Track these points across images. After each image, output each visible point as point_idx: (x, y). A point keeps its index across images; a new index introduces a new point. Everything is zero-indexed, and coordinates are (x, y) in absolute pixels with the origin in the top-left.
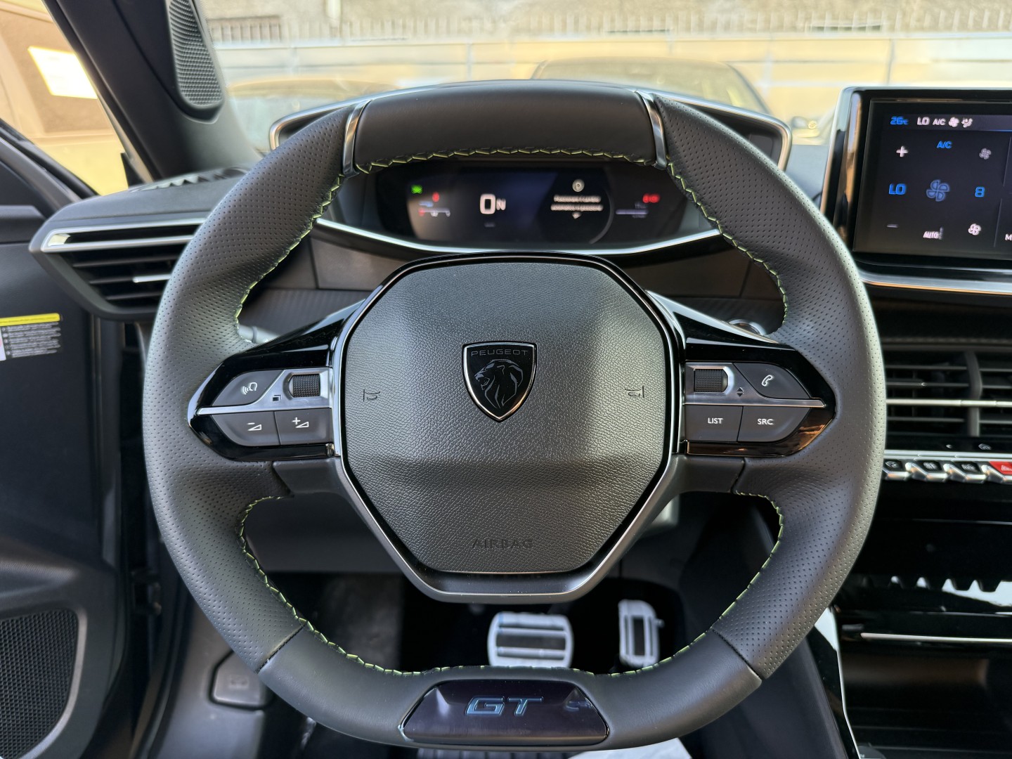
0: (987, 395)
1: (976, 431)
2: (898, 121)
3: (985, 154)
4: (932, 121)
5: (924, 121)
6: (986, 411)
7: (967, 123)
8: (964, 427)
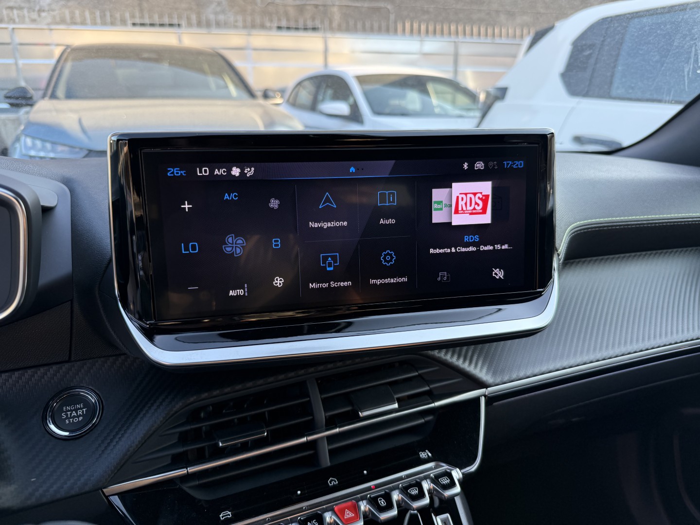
0: (330, 425)
1: (326, 461)
2: (175, 172)
3: (274, 204)
4: (212, 171)
5: (204, 172)
6: (331, 439)
7: (250, 172)
8: (314, 459)
